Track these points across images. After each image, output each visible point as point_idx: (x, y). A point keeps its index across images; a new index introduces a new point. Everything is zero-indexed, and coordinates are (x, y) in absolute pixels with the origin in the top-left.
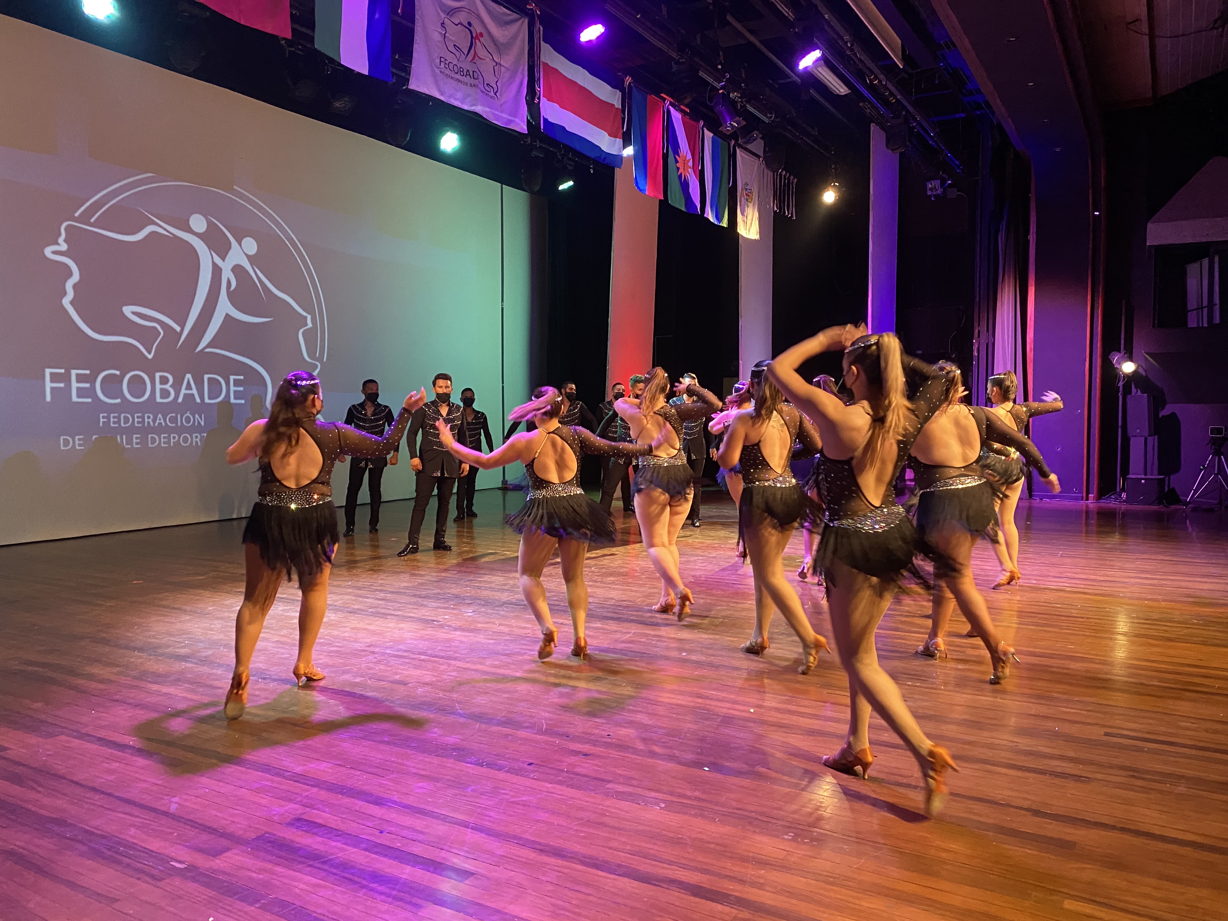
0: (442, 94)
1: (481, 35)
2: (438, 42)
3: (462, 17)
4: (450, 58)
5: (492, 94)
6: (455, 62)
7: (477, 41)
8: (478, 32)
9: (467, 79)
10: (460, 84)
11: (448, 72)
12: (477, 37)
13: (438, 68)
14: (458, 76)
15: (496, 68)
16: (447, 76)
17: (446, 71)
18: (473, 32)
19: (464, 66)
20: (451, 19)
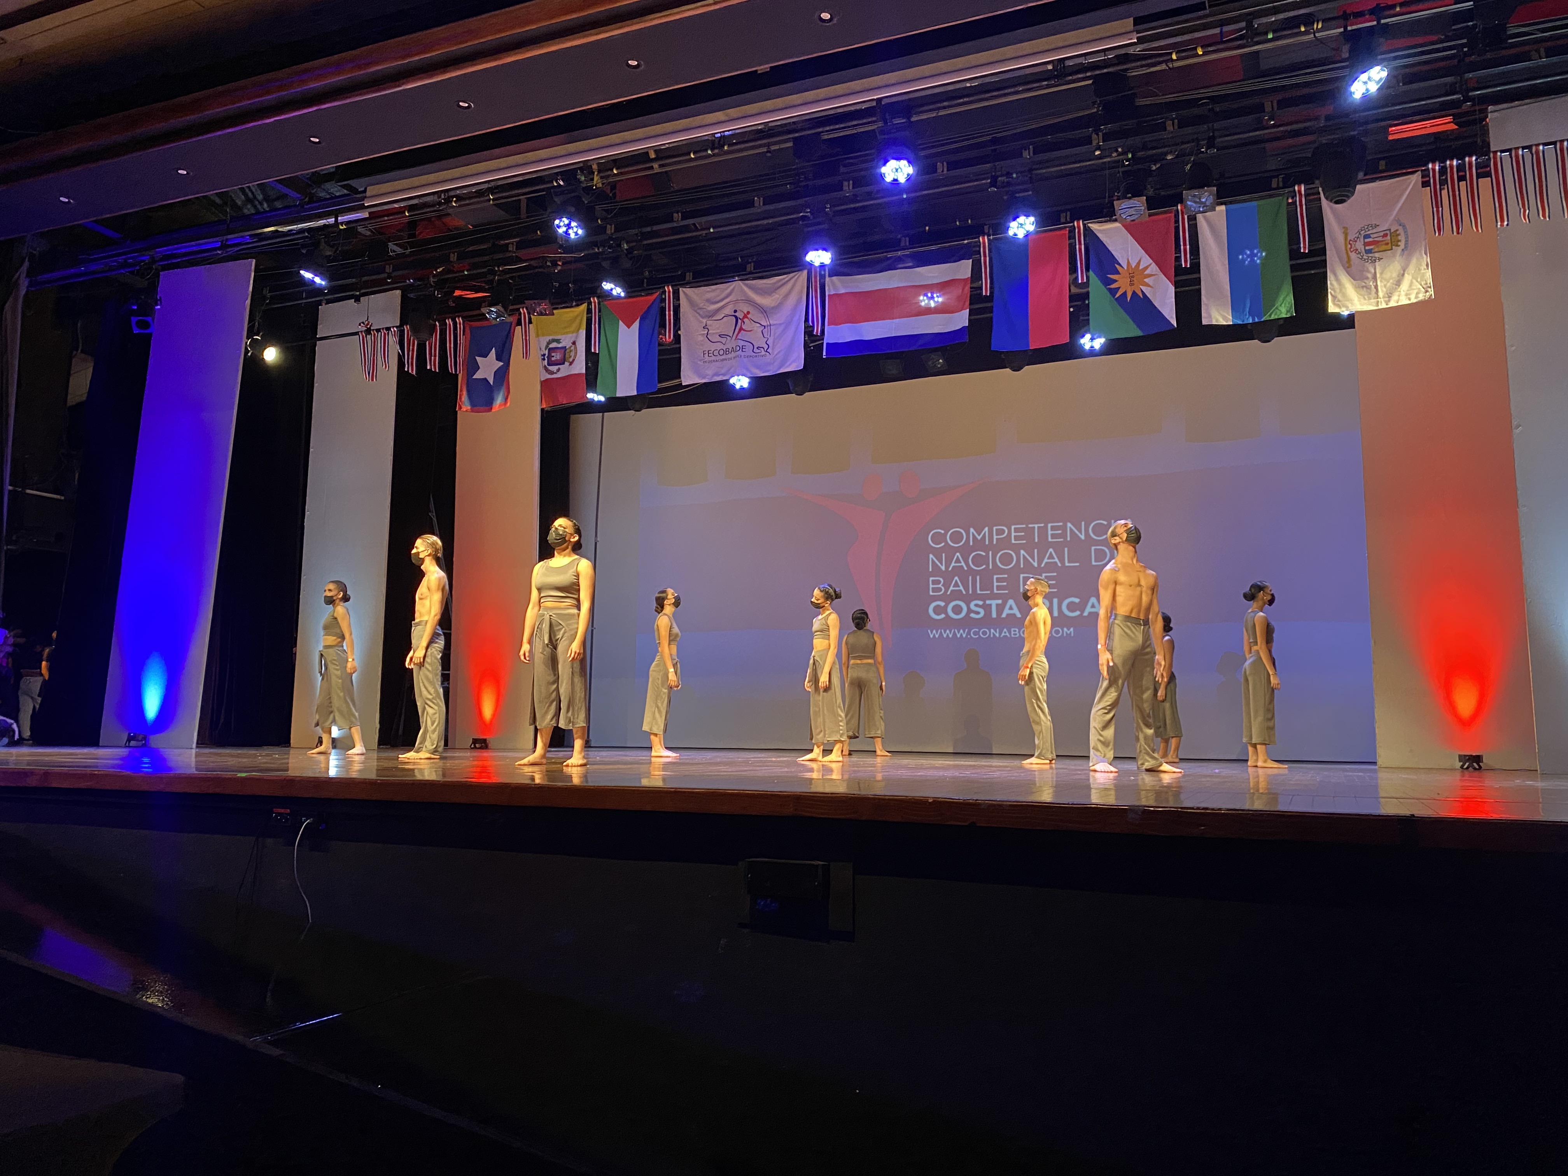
0: (704, 378)
1: (748, 313)
2: (702, 341)
3: (729, 310)
4: (713, 347)
5: (763, 353)
6: (722, 346)
7: (746, 320)
8: (746, 312)
9: (733, 354)
10: (725, 362)
11: (713, 358)
12: (745, 316)
13: (700, 360)
14: (723, 357)
15: (765, 331)
16: (710, 362)
17: (711, 359)
18: (740, 315)
19: (729, 346)
20: (714, 318)
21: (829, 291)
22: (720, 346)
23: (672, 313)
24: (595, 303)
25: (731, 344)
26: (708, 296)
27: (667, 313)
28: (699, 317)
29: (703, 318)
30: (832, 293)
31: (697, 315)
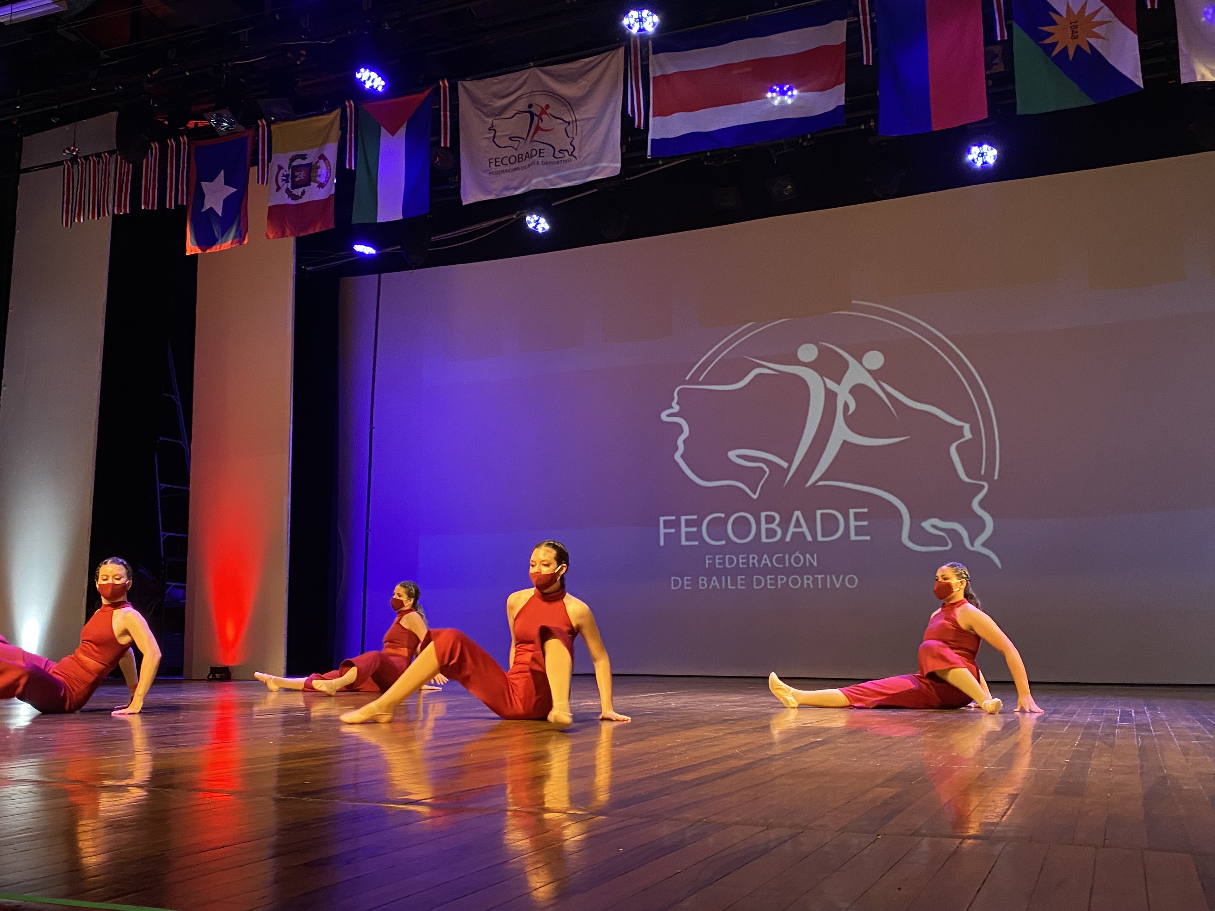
0: (491, 194)
1: (547, 106)
2: (487, 146)
4: (502, 153)
5: (567, 157)
6: (512, 152)
8: (544, 106)
9: (528, 162)
10: (517, 172)
11: (502, 167)
12: (544, 112)
13: (486, 171)
14: (517, 165)
15: (570, 128)
16: (499, 173)
17: (498, 169)
18: (535, 110)
19: (523, 151)
20: (502, 117)
21: (654, 71)
22: (510, 152)
23: (448, 113)
24: (350, 106)
25: (524, 148)
26: (495, 88)
27: (442, 113)
28: (483, 116)
29: (488, 117)
30: (658, 74)
31: (481, 113)
